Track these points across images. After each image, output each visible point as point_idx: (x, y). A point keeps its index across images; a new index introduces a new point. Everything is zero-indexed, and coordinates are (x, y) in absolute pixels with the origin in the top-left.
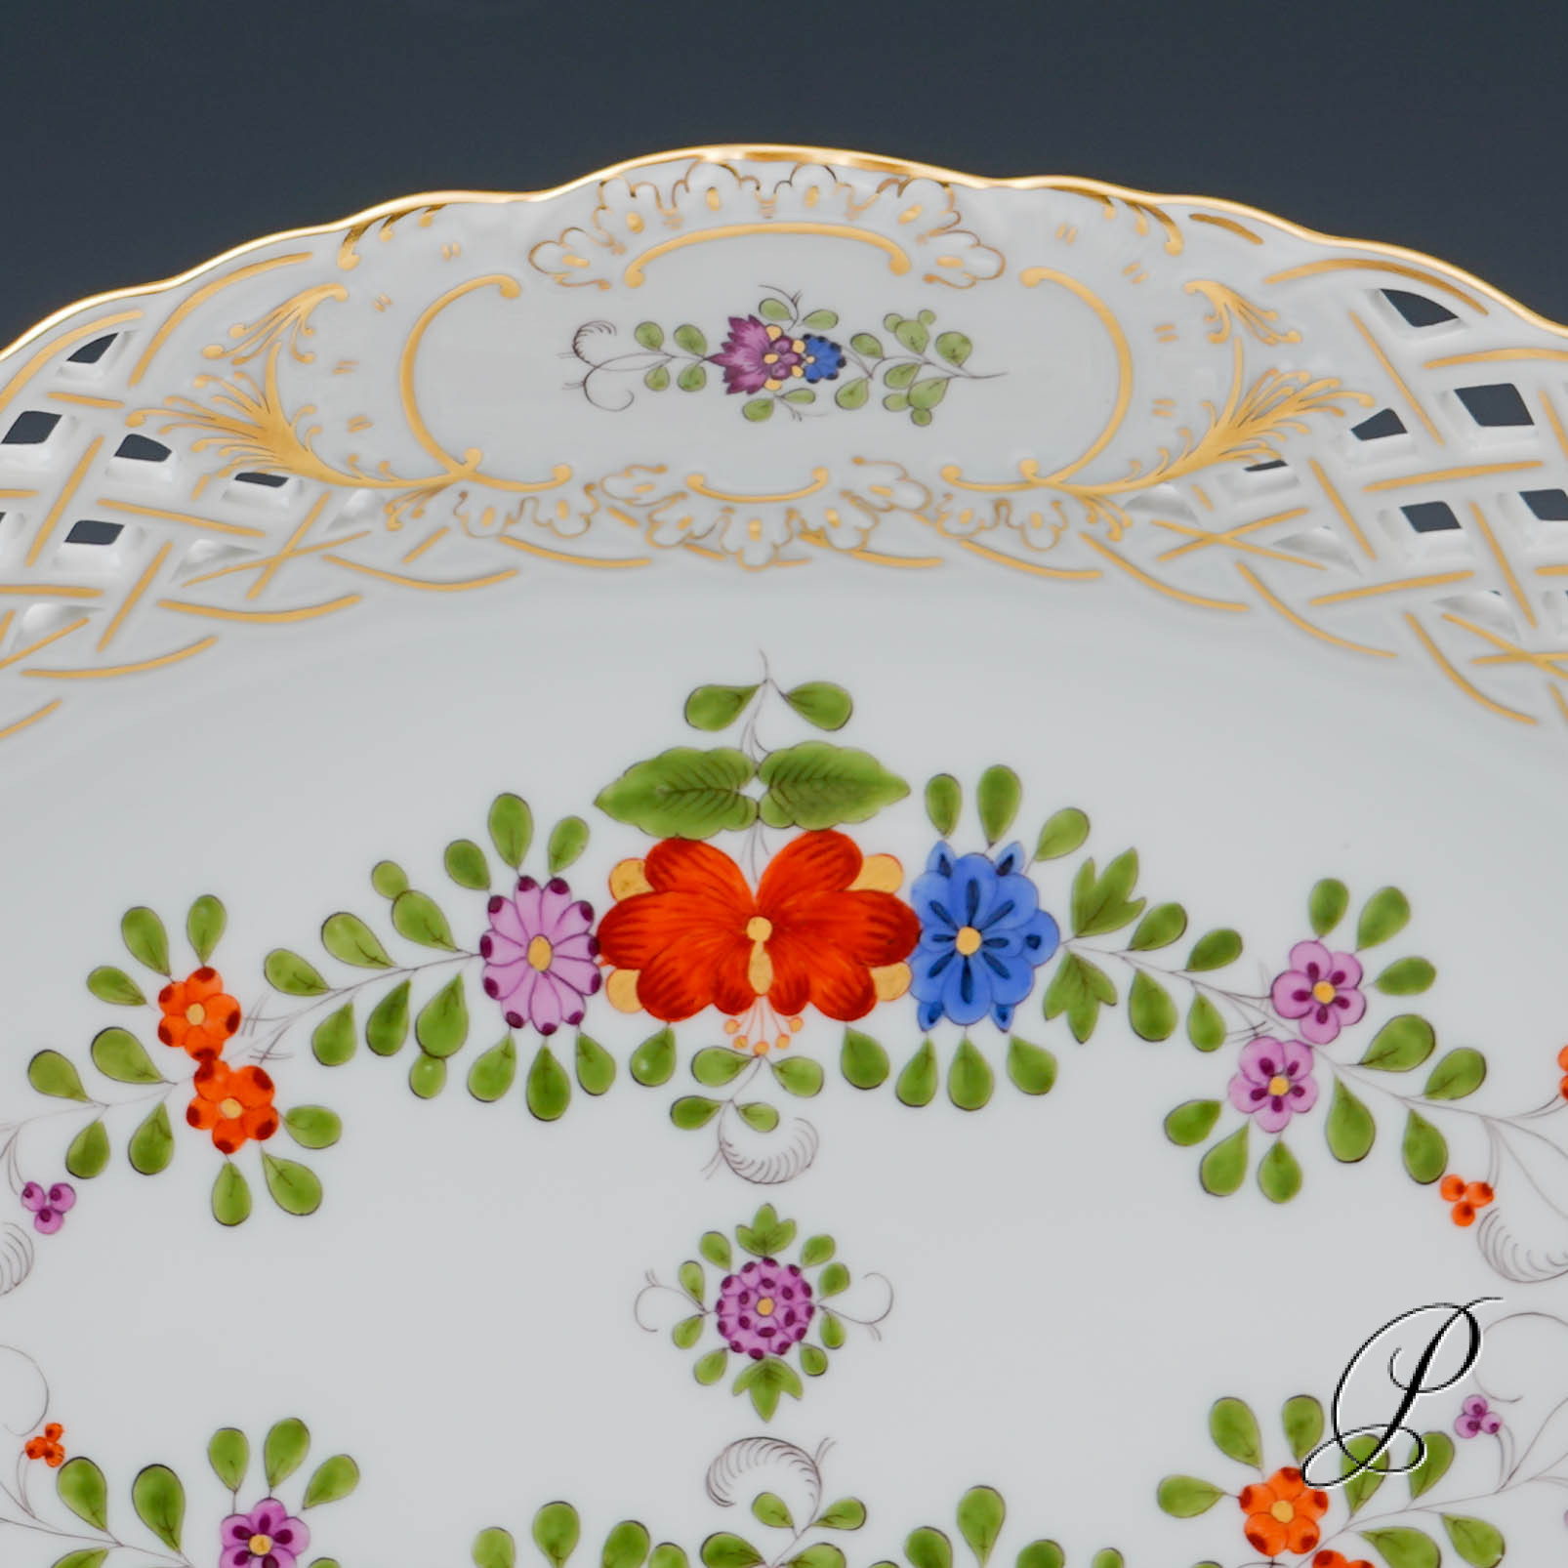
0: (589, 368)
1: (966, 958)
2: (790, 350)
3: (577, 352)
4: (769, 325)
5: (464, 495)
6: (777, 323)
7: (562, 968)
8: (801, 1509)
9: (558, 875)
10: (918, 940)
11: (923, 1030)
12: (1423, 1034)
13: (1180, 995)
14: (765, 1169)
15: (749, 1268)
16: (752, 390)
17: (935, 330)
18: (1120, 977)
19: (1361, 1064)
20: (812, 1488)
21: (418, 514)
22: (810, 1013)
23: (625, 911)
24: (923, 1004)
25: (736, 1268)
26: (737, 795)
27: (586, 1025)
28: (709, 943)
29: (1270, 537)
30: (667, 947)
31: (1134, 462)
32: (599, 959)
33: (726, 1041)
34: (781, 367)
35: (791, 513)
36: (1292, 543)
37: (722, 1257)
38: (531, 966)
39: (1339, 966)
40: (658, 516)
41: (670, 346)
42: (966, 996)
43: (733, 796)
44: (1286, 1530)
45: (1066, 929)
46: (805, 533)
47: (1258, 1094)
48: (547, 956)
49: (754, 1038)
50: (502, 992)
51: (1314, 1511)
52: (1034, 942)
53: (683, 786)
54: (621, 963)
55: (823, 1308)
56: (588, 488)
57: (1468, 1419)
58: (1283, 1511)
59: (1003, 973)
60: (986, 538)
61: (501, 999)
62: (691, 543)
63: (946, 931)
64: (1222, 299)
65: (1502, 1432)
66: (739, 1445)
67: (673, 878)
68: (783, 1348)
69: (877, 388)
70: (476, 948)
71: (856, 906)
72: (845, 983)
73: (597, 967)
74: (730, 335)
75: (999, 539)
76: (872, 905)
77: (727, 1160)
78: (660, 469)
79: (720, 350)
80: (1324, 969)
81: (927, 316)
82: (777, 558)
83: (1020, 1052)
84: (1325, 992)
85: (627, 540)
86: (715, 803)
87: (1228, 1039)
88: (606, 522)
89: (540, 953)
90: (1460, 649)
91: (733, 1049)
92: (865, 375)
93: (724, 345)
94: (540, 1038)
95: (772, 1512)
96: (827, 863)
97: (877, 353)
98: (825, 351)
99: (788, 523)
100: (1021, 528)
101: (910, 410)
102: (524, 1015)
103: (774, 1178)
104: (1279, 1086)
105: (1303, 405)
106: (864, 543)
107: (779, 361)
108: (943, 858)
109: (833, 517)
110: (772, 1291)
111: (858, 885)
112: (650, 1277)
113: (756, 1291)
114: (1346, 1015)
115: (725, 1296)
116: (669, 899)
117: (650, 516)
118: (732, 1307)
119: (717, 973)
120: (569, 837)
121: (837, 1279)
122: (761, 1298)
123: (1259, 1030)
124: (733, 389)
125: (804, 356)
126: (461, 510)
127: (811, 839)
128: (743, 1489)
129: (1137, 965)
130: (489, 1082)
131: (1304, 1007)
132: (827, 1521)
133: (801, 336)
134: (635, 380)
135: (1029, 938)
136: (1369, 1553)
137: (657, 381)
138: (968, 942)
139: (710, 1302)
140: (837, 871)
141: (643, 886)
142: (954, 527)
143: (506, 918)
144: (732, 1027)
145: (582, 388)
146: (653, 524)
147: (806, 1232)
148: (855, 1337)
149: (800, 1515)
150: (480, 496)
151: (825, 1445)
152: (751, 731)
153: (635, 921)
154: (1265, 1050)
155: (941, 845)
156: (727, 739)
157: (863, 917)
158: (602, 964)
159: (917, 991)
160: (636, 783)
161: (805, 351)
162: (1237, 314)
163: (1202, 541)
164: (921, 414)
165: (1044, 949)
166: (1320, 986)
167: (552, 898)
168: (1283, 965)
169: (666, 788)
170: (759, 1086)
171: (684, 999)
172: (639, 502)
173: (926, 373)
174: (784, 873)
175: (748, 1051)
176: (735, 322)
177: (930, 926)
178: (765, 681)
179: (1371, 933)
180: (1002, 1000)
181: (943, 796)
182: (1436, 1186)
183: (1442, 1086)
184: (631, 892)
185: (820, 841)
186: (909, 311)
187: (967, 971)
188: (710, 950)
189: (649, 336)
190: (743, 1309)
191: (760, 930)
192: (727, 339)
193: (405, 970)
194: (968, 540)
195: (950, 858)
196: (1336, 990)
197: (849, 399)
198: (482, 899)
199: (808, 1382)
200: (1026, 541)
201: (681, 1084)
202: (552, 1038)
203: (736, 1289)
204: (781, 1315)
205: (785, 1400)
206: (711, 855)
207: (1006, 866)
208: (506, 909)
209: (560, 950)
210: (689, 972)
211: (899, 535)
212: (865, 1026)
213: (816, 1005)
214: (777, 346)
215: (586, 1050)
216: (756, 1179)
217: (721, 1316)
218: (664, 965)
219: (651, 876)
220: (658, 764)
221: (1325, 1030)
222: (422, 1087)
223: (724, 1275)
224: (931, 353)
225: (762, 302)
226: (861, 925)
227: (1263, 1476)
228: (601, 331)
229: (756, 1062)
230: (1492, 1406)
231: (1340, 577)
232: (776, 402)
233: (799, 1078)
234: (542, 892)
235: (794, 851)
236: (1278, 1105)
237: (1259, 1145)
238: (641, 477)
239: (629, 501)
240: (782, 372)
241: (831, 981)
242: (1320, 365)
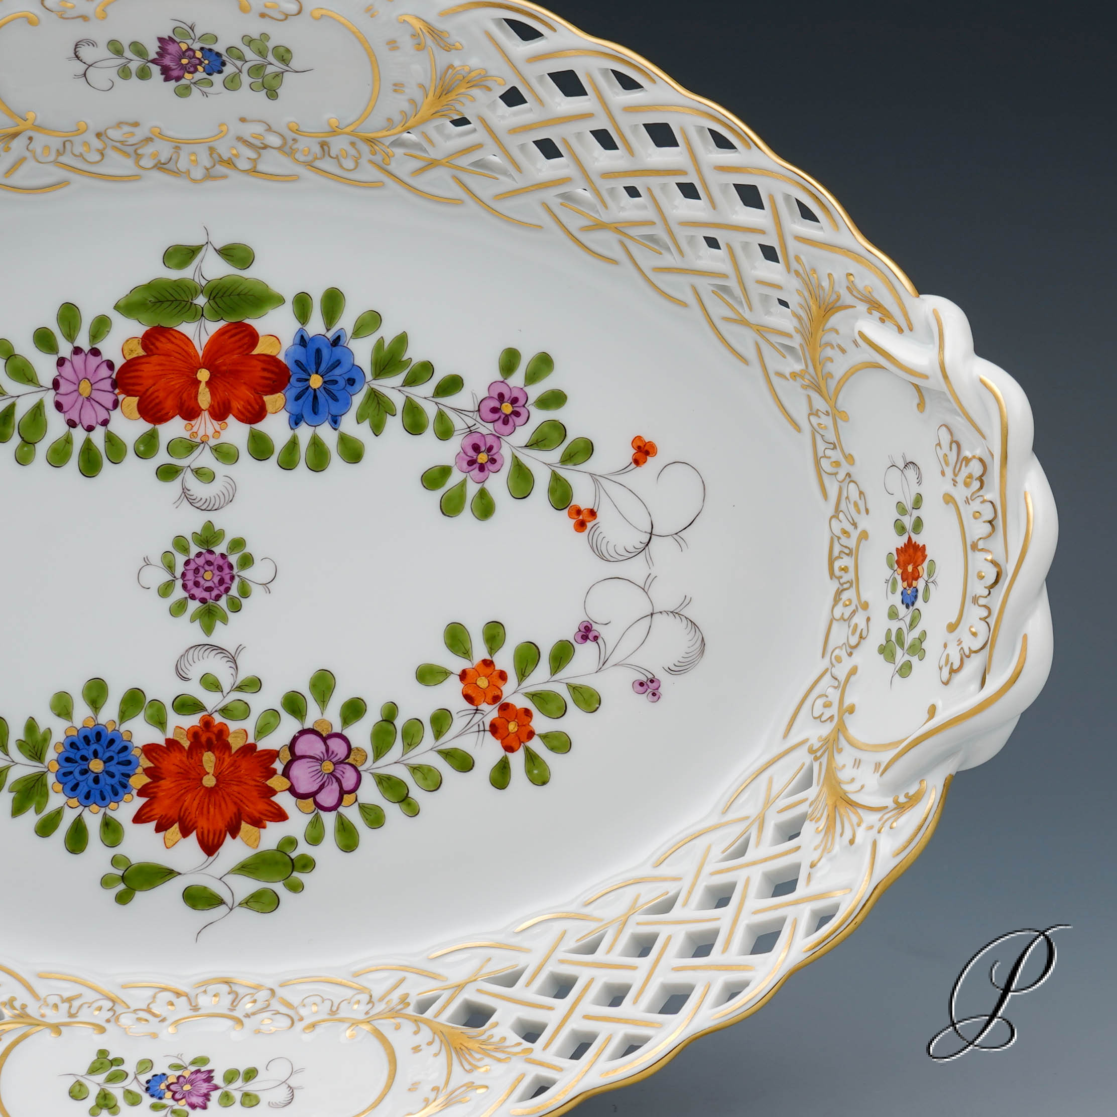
0: (86, 66)
1: (315, 390)
2: (194, 57)
3: (77, 57)
4: (181, 42)
5: (30, 139)
6: (184, 41)
7: (97, 395)
8: (226, 682)
9: (94, 346)
10: (289, 381)
11: (292, 429)
12: (560, 430)
13: (430, 410)
14: (208, 501)
15: (199, 555)
16: (178, 79)
17: (271, 45)
18: (398, 400)
19: (526, 446)
20: (232, 671)
21: (7, 149)
22: (231, 420)
23: (131, 365)
24: (292, 415)
25: (192, 555)
26: (191, 303)
27: (111, 427)
28: (176, 382)
29: (465, 161)
30: (154, 385)
31: (389, 120)
32: (117, 391)
33: (186, 435)
34: (191, 66)
35: (212, 150)
36: (477, 164)
37: (185, 550)
38: (80, 395)
39: (516, 394)
40: (139, 152)
41: (128, 54)
42: (315, 410)
43: (189, 303)
44: (484, 692)
45: (369, 376)
46: (222, 161)
47: (472, 463)
48: (89, 389)
49: (201, 433)
50: (65, 409)
51: (499, 683)
52: (351, 382)
53: (162, 299)
54: (129, 394)
55: (239, 576)
56: (99, 135)
57: (581, 634)
58: (483, 683)
59: (335, 399)
60: (319, 164)
61: (64, 412)
62: (160, 166)
63: (304, 376)
64: (418, 25)
65: (600, 641)
66: (194, 649)
67: (157, 348)
68: (218, 597)
69: (246, 79)
70: (51, 386)
71: (255, 362)
72: (250, 405)
73: (116, 395)
74: (159, 47)
75: (327, 165)
76: (264, 361)
77: (187, 498)
78: (136, 124)
79: (156, 56)
80: (507, 397)
81: (265, 36)
82: (209, 175)
83: (344, 440)
84: (507, 408)
85: (125, 166)
86: (179, 308)
87: (456, 433)
88: (111, 154)
89: (85, 388)
90: (574, 223)
91: (189, 438)
92: (238, 71)
93: (157, 53)
94: (86, 433)
95: (211, 683)
96: (240, 340)
97: (241, 58)
98: (214, 57)
99: (211, 155)
100: (337, 158)
101: (265, 90)
102: (77, 421)
103: (213, 507)
104: (483, 458)
105: (469, 85)
106: (255, 167)
107: (189, 62)
108: (302, 337)
109: (234, 152)
110: (212, 568)
111: (256, 352)
112: (146, 560)
113: (203, 567)
114: (519, 421)
115: (186, 570)
116: (154, 359)
117: (135, 151)
118: (190, 576)
119: (181, 398)
120: (101, 326)
121: (247, 561)
122: (206, 571)
123: (471, 429)
124: (167, 79)
125: (202, 60)
126: (31, 147)
127: (231, 327)
128: (196, 671)
129: (407, 394)
130: (58, 456)
131: (496, 416)
132: (240, 688)
133: (199, 49)
134: (113, 73)
135: (349, 380)
136: (528, 704)
137: (124, 73)
138: (316, 381)
139: (178, 574)
140: (245, 344)
141: (141, 352)
142: (302, 158)
143: (67, 368)
144: (189, 427)
145: (84, 78)
146: (138, 157)
147: (229, 536)
148: (257, 592)
149: (226, 687)
150: (40, 140)
151: (240, 648)
152: (199, 268)
153: (137, 370)
154: (475, 439)
155: (301, 330)
156: (187, 273)
157: (259, 369)
158: (119, 394)
159: (288, 408)
160: (137, 297)
161: (202, 57)
162: (427, 34)
163: (432, 164)
164: (272, 94)
165: (357, 386)
166: (504, 405)
167: (91, 358)
168: (485, 394)
169: (153, 300)
170: (204, 459)
171: (163, 412)
172: (127, 143)
173: (270, 69)
174: (217, 344)
175: (198, 440)
176: (160, 40)
177: (296, 374)
178: (207, 243)
179: (532, 377)
180: (334, 412)
181: (302, 304)
182: (566, 511)
183: (569, 458)
184: (134, 355)
185: (236, 328)
186: (255, 35)
187: (315, 397)
188: (177, 386)
189: (116, 48)
190: (196, 577)
191: (203, 375)
192: (158, 50)
193: (12, 397)
194: (310, 165)
195: (306, 337)
196: (513, 407)
197: (232, 84)
198: (54, 359)
199: (231, 615)
200: (341, 166)
201: (162, 457)
202: (91, 433)
203: (192, 566)
204: (216, 580)
205: (219, 625)
206: (176, 335)
207: (337, 341)
208: (67, 364)
209: (95, 386)
210: (166, 398)
211: (272, 162)
212: (260, 427)
213: (234, 415)
214: (187, 54)
215: (111, 439)
216: (203, 508)
217: (184, 581)
218: (153, 393)
219: (145, 347)
220: (150, 287)
221: (508, 429)
222: (23, 458)
223: (186, 559)
224: (271, 58)
225: (174, 29)
226: (258, 372)
227: (473, 665)
228: (89, 45)
229: (202, 445)
230: (595, 627)
231: (506, 184)
232: (192, 86)
233: (226, 454)
234: (86, 355)
235: (221, 333)
236: (482, 468)
237: (472, 489)
238: (126, 129)
239: (122, 142)
240: (192, 69)
241: (242, 403)
242: (474, 62)
